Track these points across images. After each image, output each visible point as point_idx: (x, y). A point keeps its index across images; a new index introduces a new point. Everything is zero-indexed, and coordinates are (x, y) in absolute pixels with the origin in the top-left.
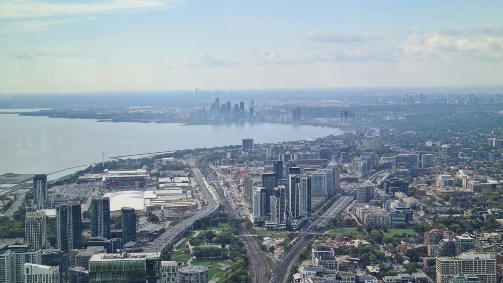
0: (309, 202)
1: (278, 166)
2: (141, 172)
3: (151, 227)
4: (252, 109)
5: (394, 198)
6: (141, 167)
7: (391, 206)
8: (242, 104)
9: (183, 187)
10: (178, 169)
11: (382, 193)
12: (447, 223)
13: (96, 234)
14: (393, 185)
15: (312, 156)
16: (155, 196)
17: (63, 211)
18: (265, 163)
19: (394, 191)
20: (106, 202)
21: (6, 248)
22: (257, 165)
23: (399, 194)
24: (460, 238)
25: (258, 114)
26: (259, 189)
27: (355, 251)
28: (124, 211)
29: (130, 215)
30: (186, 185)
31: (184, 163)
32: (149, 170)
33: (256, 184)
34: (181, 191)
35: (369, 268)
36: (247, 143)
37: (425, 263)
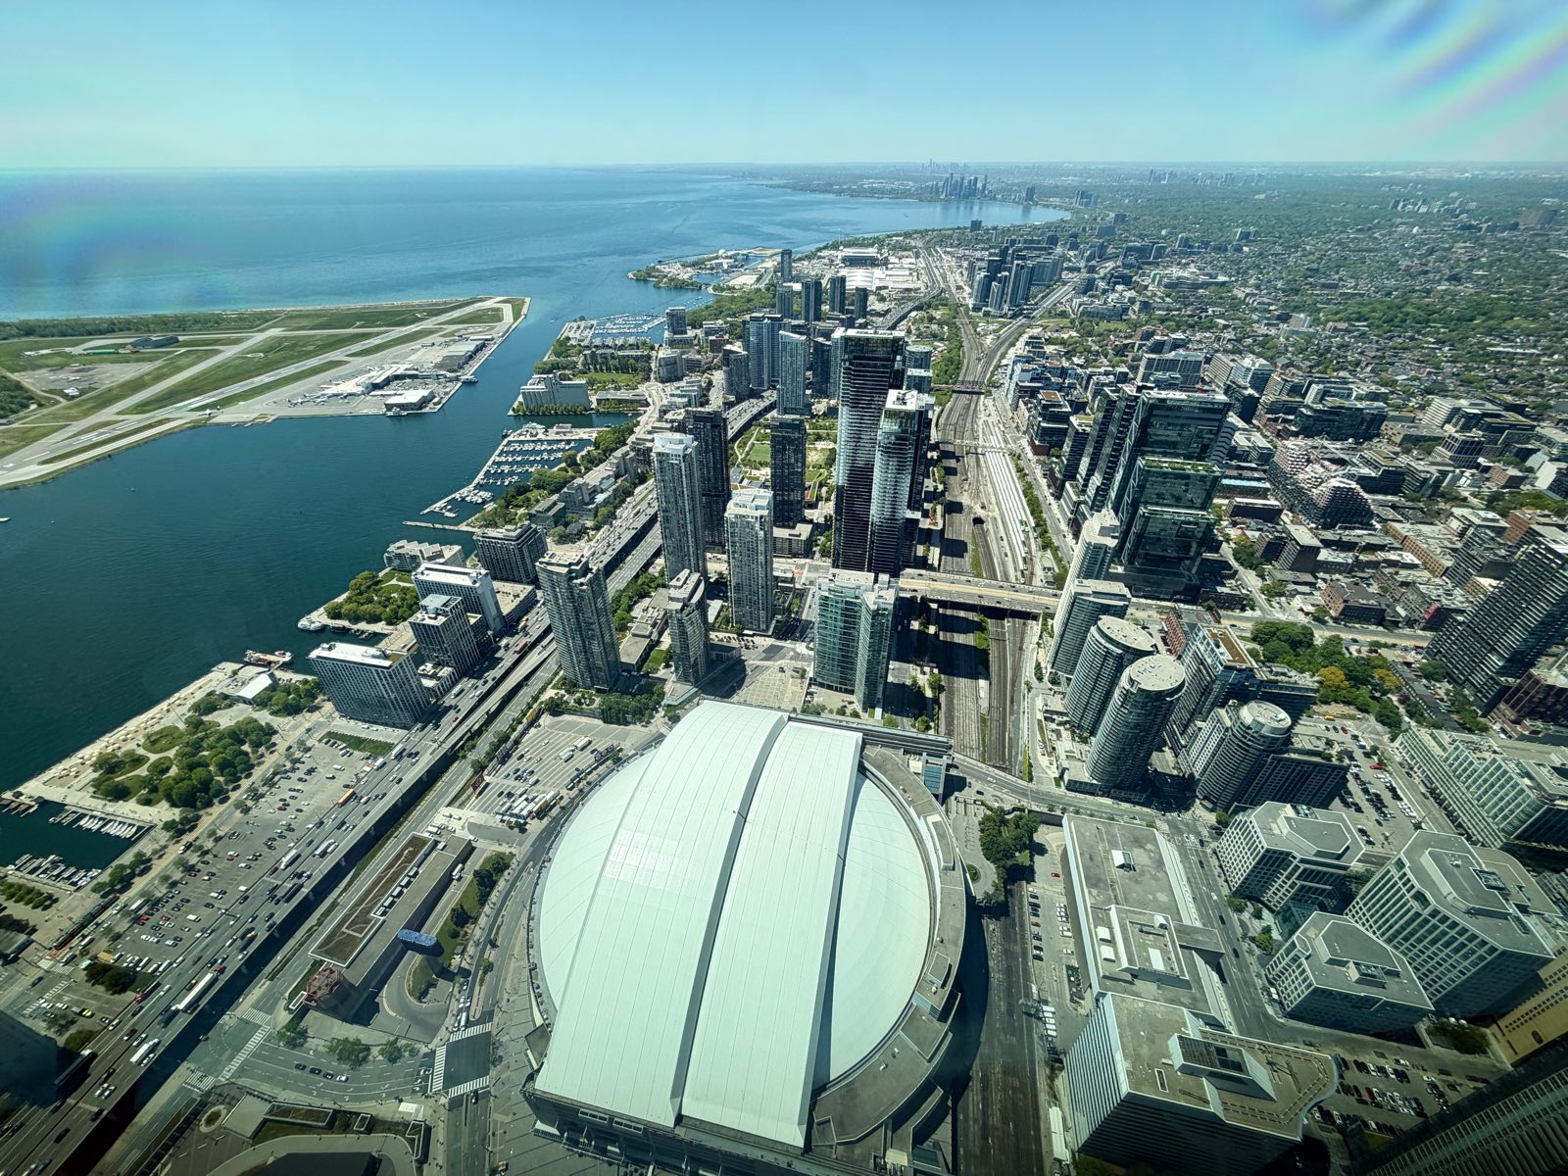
0: (1029, 289)
1: (1004, 253)
2: (872, 252)
3: (879, 307)
4: (984, 187)
5: (1113, 290)
6: (872, 245)
7: (1109, 300)
8: (976, 179)
9: (910, 269)
10: (906, 250)
11: (1102, 285)
12: (1162, 321)
13: (833, 309)
14: (1116, 277)
15: (1039, 242)
16: (883, 276)
17: (806, 286)
18: (991, 247)
19: (1116, 283)
20: (843, 280)
21: (764, 318)
22: (983, 249)
23: (1119, 288)
24: (1173, 336)
25: (990, 192)
26: (983, 274)
27: (1063, 343)
28: (857, 289)
29: (863, 294)
30: (913, 266)
31: (913, 243)
32: (880, 250)
33: (980, 269)
34: (907, 273)
35: (1075, 359)
36: (976, 225)
37: (1129, 359)
